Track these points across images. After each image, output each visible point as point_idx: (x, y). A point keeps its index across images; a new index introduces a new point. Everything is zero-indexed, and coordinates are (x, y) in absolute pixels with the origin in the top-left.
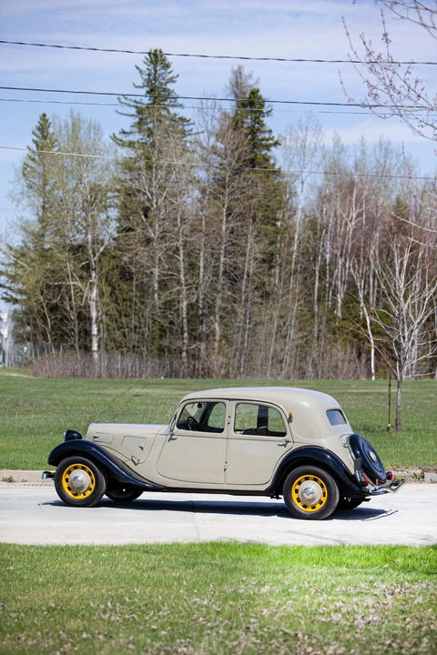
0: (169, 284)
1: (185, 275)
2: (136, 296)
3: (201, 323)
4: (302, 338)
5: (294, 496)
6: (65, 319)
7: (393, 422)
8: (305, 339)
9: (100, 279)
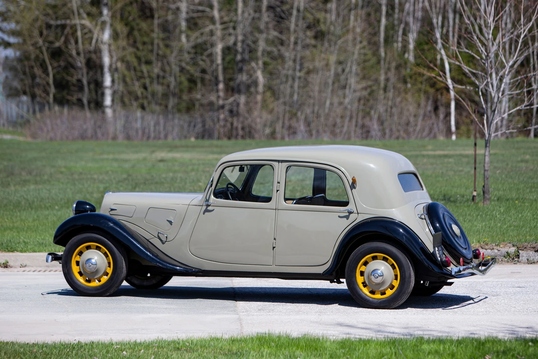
0: (200, 22)
1: (220, 10)
2: (158, 38)
3: (241, 70)
4: (365, 88)
5: (360, 280)
6: (70, 66)
7: (480, 190)
8: (369, 90)
9: (113, 17)
